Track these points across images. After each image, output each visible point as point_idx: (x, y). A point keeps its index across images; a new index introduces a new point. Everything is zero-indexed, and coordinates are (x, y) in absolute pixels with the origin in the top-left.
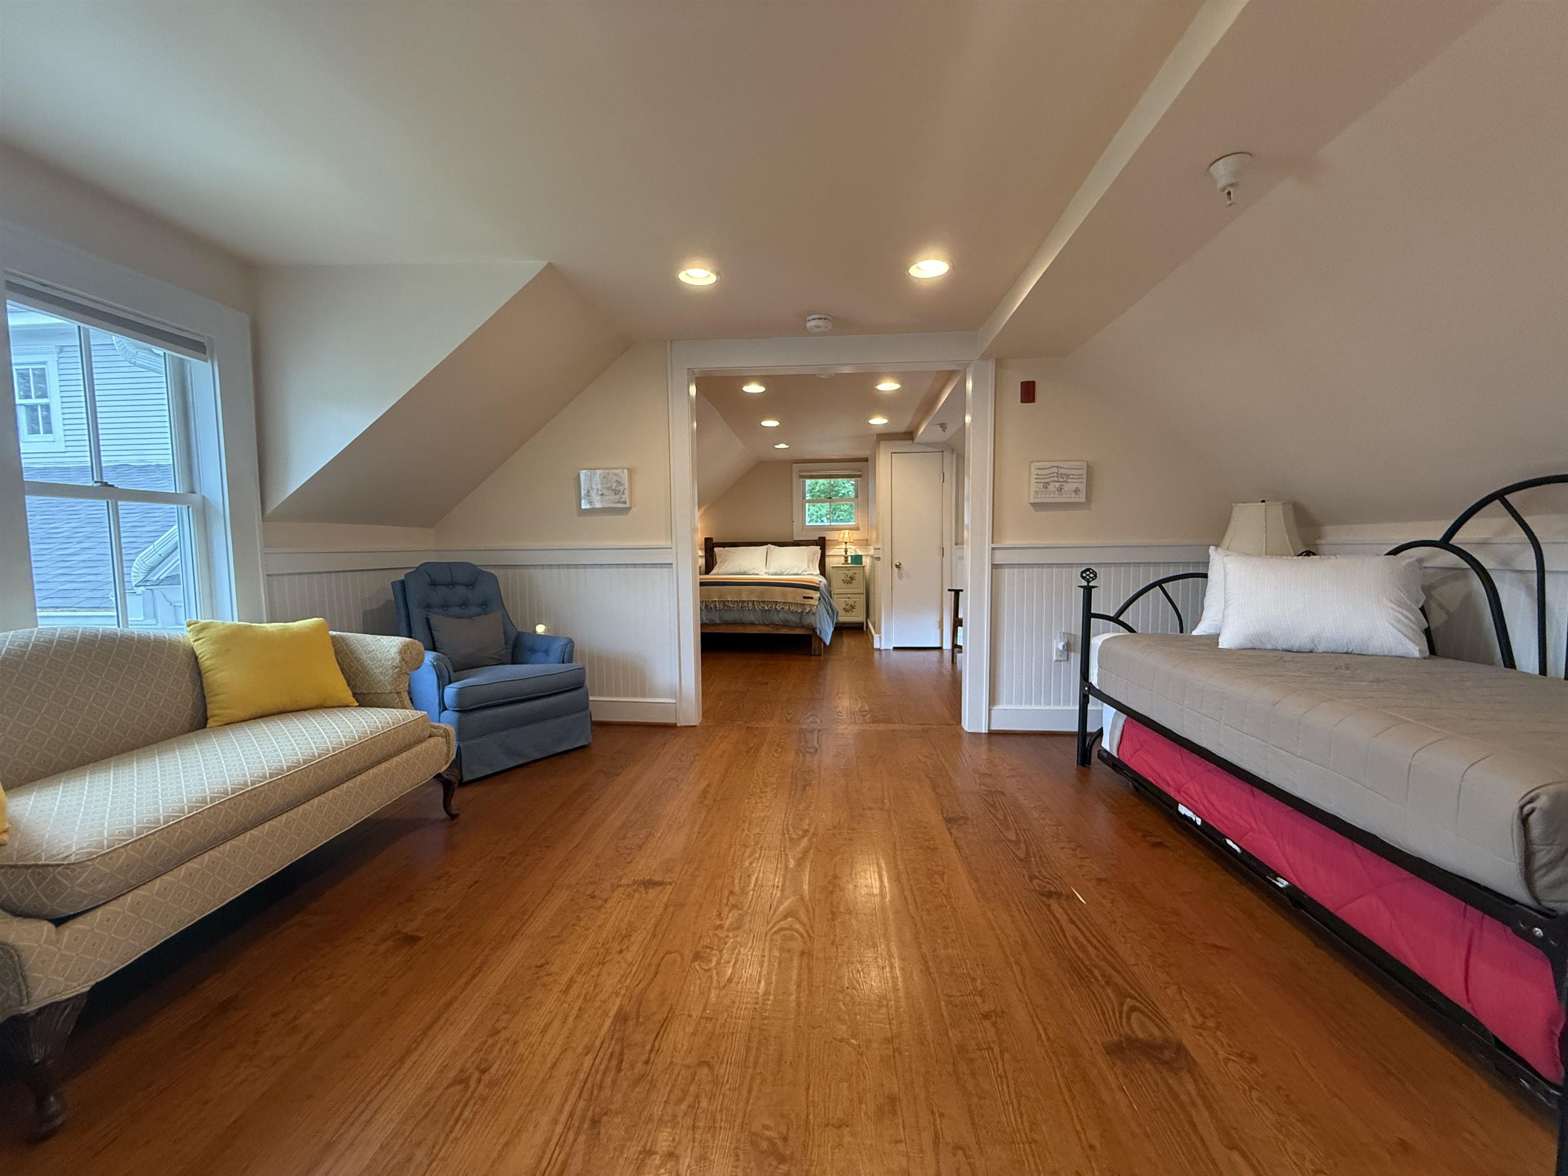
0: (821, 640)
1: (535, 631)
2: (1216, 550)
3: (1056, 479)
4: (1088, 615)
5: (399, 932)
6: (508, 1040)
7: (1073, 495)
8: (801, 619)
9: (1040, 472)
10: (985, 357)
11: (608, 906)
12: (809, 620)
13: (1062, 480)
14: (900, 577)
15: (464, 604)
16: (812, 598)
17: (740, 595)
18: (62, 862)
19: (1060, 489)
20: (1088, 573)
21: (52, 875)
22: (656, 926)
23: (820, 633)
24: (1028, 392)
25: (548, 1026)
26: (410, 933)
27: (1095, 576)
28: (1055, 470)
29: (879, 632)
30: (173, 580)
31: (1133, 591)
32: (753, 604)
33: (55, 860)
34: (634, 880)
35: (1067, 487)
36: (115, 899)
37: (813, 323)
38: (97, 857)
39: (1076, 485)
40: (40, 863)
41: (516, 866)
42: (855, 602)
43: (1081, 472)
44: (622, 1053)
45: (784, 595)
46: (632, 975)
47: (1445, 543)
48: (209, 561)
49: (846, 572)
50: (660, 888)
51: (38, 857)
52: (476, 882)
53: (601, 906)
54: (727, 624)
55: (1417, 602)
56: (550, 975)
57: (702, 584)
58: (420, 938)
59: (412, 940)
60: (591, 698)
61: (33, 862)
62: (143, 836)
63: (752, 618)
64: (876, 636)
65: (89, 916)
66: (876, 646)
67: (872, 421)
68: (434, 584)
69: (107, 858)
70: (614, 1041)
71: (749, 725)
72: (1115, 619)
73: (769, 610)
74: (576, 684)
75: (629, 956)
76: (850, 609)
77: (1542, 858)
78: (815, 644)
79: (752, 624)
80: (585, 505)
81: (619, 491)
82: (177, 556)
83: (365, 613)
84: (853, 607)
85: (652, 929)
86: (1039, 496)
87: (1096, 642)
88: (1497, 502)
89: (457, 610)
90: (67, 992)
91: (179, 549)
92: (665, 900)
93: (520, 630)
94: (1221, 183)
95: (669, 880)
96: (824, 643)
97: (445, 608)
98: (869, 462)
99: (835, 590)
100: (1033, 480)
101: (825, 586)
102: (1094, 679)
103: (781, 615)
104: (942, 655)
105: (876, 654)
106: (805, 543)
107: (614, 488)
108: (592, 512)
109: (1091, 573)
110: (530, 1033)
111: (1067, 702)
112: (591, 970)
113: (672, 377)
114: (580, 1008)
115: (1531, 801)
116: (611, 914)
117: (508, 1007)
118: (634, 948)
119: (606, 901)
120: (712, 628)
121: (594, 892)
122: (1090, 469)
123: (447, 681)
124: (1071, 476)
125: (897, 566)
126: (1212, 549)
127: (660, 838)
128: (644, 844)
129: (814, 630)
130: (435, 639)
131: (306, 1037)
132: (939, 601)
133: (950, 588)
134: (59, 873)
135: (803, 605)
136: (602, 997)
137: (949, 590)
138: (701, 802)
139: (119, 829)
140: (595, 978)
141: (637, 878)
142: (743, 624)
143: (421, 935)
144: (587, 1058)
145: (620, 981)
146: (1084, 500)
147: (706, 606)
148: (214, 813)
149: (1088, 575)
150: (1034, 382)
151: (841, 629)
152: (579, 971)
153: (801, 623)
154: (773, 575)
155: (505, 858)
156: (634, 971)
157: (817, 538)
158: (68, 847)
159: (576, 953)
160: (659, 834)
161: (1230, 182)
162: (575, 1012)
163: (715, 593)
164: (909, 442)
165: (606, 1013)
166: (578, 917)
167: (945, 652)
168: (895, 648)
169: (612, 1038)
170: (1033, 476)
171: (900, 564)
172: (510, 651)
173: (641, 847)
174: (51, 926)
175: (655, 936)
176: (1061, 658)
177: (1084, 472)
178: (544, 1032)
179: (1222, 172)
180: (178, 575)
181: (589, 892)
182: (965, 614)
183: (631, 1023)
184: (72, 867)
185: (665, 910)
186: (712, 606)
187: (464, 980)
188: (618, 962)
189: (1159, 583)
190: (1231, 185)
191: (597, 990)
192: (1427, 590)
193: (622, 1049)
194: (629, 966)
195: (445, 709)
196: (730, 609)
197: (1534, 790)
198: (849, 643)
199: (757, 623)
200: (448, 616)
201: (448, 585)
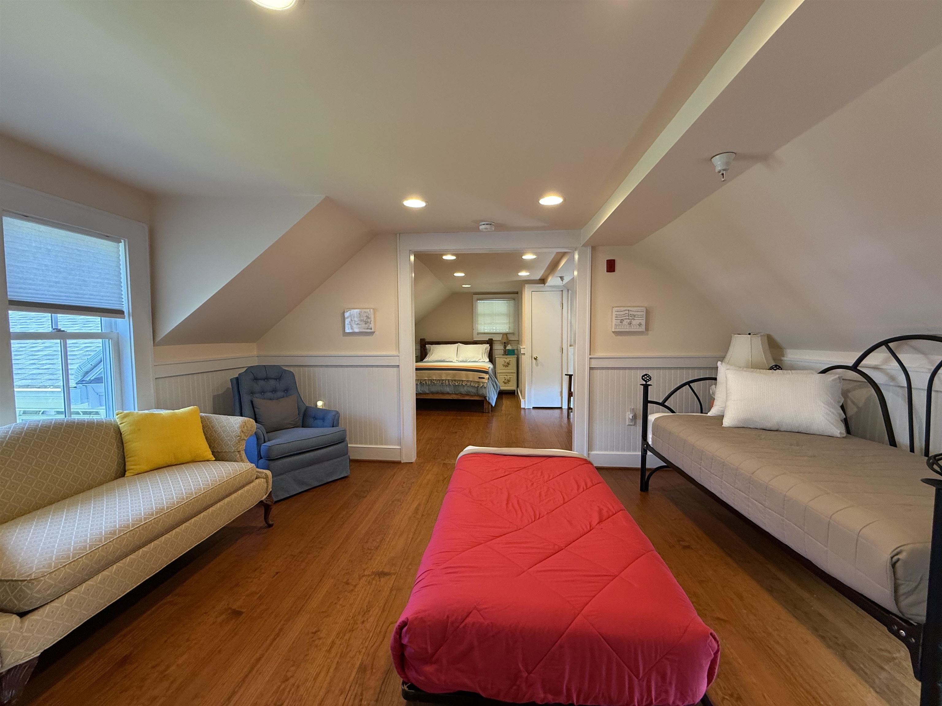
0: (489, 403)
1: (316, 405)
2: (721, 364)
3: (627, 317)
4: (646, 402)
5: (230, 608)
6: (294, 685)
7: (638, 326)
8: (477, 390)
9: (618, 313)
10: (585, 245)
11: (356, 590)
12: (481, 392)
13: (631, 318)
14: (537, 365)
15: (274, 391)
16: (484, 378)
17: (441, 377)
18: (26, 579)
19: (630, 324)
20: (646, 377)
21: (20, 587)
22: (384, 605)
23: (489, 399)
24: (611, 266)
25: (318, 675)
26: (237, 609)
27: (650, 378)
28: (627, 312)
29: (524, 398)
30: (98, 380)
31: (674, 387)
32: (449, 382)
33: (22, 577)
34: (373, 571)
35: (634, 322)
36: (57, 598)
37: (483, 227)
38: (47, 574)
39: (639, 321)
40: (14, 579)
41: (302, 561)
42: (510, 378)
43: (642, 313)
44: (362, 694)
45: (467, 376)
46: (369, 639)
47: (855, 368)
48: (120, 369)
49: (505, 360)
50: (388, 577)
51: (13, 575)
52: (277, 573)
53: (352, 590)
54: (433, 393)
55: (839, 402)
56: (320, 639)
57: (417, 369)
58: (242, 613)
59: (237, 613)
60: (349, 445)
61: (10, 578)
62: (75, 559)
63: (448, 390)
64: (522, 400)
65: (41, 610)
66: (522, 406)
67: (520, 274)
68: (256, 379)
69: (53, 575)
70: (357, 686)
71: (445, 462)
72: (662, 404)
73: (458, 385)
74: (342, 440)
75: (368, 625)
76: (507, 382)
77: (903, 590)
78: (486, 406)
79: (448, 393)
80: (347, 330)
81: (368, 322)
82: (101, 366)
83: (214, 397)
84: (509, 381)
85: (383, 606)
86: (618, 327)
87: (652, 418)
88: (884, 347)
89: (269, 395)
90: (26, 658)
91: (103, 362)
92: (391, 586)
93: (307, 405)
94: (718, 168)
95: (394, 572)
96: (492, 405)
97: (262, 393)
98: (519, 294)
99: (498, 371)
100: (614, 318)
101: (492, 370)
102: (650, 441)
103: (466, 388)
104: (562, 413)
105: (522, 412)
106: (480, 342)
107: (364, 320)
108: (353, 334)
109: (647, 377)
110: (307, 680)
111: (635, 451)
112: (344, 636)
113: (400, 254)
114: (338, 662)
115: (897, 554)
116: (358, 595)
117: (294, 662)
118: (371, 620)
119: (355, 586)
120: (424, 395)
121: (348, 580)
122: (648, 312)
123: (263, 441)
124: (636, 316)
125: (535, 359)
126: (719, 363)
127: (389, 542)
128: (379, 546)
129: (485, 397)
130: (256, 413)
131: (172, 683)
132: (560, 381)
133: (567, 374)
134: (24, 585)
135: (479, 382)
136: (351, 654)
137: (566, 375)
138: (414, 517)
139: (61, 555)
140: (347, 641)
141: (374, 570)
142: (443, 393)
143: (244, 610)
144: (341, 698)
145: (362, 643)
146: (644, 330)
147: (420, 383)
148: (120, 541)
149: (646, 378)
150: (614, 260)
151: (502, 394)
152: (338, 636)
153: (477, 393)
154: (461, 362)
155: (295, 556)
156: (371, 636)
157: (487, 339)
158: (31, 568)
159: (336, 623)
160: (388, 539)
161: (724, 168)
162: (334, 666)
163: (426, 375)
164: (543, 285)
165: (353, 665)
166: (338, 597)
167: (564, 410)
168: (534, 408)
169: (356, 683)
170: (614, 316)
171: (537, 357)
172: (301, 418)
173: (377, 548)
174: (18, 617)
175: (384, 611)
176: (631, 424)
177: (644, 313)
178: (315, 679)
179: (719, 163)
180: (102, 377)
181: (345, 580)
182: (574, 390)
183: (369, 672)
184: (33, 581)
185: (391, 592)
186: (424, 382)
187: (268, 642)
188: (361, 630)
189: (688, 383)
190: (724, 170)
191: (348, 650)
192: (845, 394)
193: (362, 691)
194: (368, 633)
195: (261, 458)
196: (435, 385)
197: (899, 547)
198: (506, 403)
199: (451, 393)
200: (264, 399)
201: (264, 379)
